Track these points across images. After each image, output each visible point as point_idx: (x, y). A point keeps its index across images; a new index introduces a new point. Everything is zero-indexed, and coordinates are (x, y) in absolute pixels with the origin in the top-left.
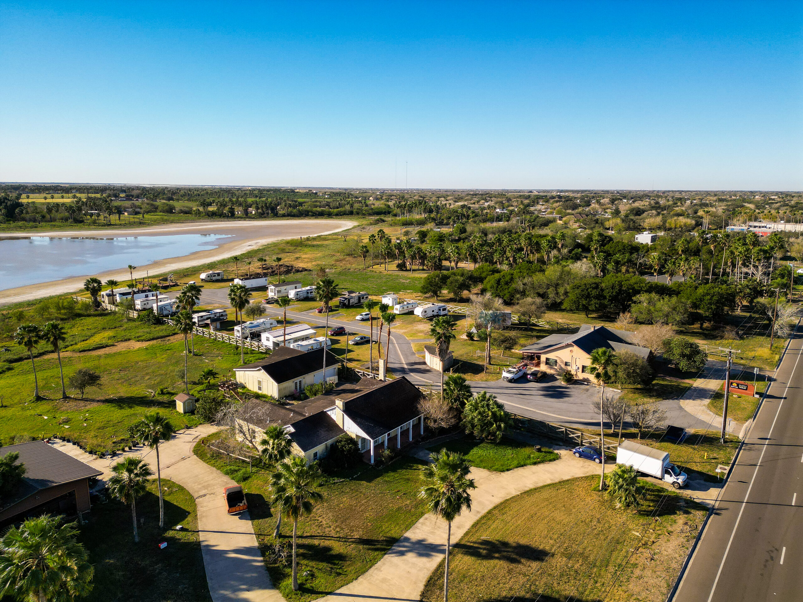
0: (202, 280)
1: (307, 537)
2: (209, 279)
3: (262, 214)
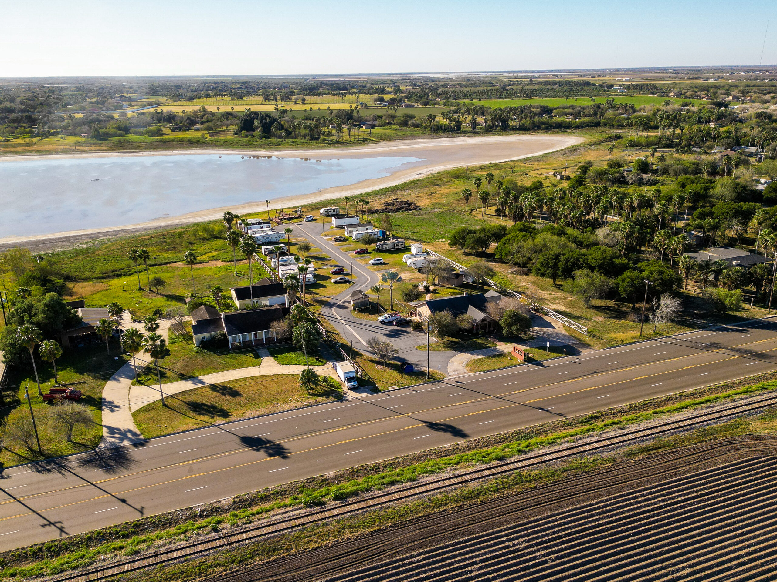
0: (321, 214)
1: (163, 368)
2: (326, 213)
3: (491, 127)
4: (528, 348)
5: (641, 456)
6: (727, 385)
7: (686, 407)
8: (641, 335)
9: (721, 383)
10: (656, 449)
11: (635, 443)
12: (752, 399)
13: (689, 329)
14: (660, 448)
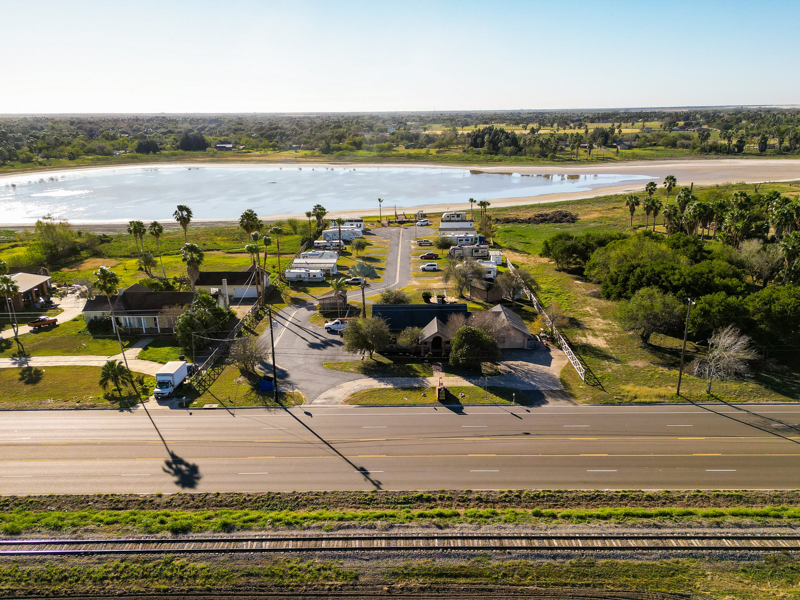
0: (442, 219)
2: (448, 219)
3: (787, 150)
4: (472, 385)
5: (414, 583)
6: (741, 497)
7: (606, 518)
8: (678, 394)
9: (733, 490)
10: (456, 576)
11: (428, 556)
12: (766, 530)
13: (784, 398)
14: (466, 576)
